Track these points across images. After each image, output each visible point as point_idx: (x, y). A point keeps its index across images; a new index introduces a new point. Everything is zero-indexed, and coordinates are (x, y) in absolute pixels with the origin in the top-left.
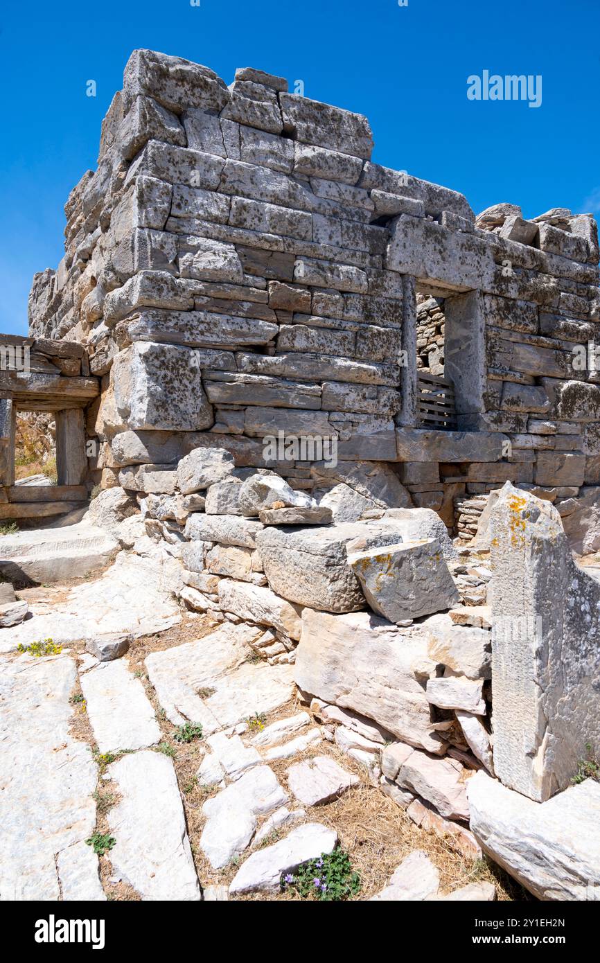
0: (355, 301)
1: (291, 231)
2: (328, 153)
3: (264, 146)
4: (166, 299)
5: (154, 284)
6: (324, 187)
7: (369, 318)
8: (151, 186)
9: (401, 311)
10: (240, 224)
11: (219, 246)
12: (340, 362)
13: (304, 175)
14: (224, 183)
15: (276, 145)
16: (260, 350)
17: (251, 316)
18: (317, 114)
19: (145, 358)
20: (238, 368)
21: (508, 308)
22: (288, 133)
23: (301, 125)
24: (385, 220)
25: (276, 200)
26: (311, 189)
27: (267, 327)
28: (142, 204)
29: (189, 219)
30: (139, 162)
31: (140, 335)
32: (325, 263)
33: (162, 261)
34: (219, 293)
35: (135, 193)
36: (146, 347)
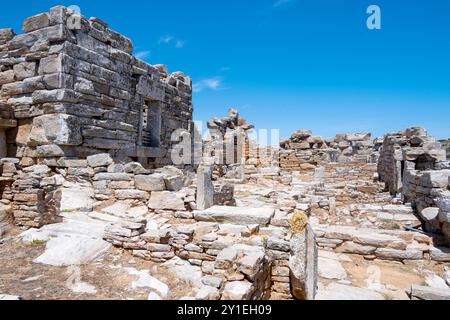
0: (127, 103)
1: (109, 78)
2: (121, 52)
3: (101, 47)
4: (72, 99)
5: (68, 94)
6: (119, 63)
7: (130, 108)
8: (66, 58)
9: (138, 107)
10: (93, 74)
11: (87, 81)
12: (122, 123)
13: (114, 58)
14: (89, 59)
15: (105, 47)
16: (98, 118)
17: (96, 107)
18: (117, 37)
19: (67, 120)
20: (92, 124)
21: (168, 107)
22: (108, 43)
23: (113, 41)
24: (136, 76)
25: (105, 66)
26: (115, 64)
27: (101, 110)
28: (63, 64)
29: (77, 70)
30: (60, 47)
31: (61, 111)
32: (118, 90)
33: (69, 85)
34: (87, 98)
35: (59, 59)
36: (66, 116)
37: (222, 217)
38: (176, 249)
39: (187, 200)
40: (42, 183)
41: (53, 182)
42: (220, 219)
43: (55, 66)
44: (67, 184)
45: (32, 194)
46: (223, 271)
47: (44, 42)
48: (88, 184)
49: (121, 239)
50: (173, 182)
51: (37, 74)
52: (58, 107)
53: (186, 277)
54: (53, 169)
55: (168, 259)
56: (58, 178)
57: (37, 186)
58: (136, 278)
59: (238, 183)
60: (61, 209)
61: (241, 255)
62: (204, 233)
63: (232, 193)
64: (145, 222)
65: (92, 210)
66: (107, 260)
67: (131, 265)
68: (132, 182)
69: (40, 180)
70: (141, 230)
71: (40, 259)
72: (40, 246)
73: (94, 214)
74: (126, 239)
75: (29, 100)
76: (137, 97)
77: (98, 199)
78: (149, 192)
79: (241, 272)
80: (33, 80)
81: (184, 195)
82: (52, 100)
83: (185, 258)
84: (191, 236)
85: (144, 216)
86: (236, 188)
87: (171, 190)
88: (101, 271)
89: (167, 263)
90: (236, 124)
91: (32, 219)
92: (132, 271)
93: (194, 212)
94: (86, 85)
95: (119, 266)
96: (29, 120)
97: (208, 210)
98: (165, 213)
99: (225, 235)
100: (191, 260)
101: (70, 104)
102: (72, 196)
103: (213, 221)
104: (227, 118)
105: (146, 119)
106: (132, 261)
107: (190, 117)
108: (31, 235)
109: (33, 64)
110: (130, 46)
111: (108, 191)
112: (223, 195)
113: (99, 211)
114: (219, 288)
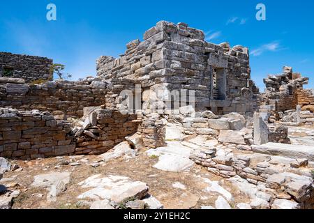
0: (202, 72)
1: (190, 57)
2: (197, 40)
3: (185, 39)
4: (169, 74)
5: (167, 71)
6: (195, 47)
7: (204, 75)
8: (165, 50)
9: (210, 74)
10: (181, 57)
11: (177, 62)
12: (200, 86)
13: (192, 45)
14: (178, 49)
15: (187, 39)
16: (184, 84)
17: (183, 77)
18: (194, 31)
19: (167, 87)
20: (181, 88)
22: (189, 36)
23: (191, 34)
24: (207, 53)
25: (187, 51)
26: (193, 48)
27: (186, 79)
28: (164, 54)
29: (172, 56)
30: (162, 44)
31: (164, 82)
32: (196, 64)
33: (168, 66)
34: (178, 72)
35: (162, 52)
36: (167, 84)
37: (276, 151)
38: (237, 170)
39: (246, 137)
40: (156, 124)
41: (161, 123)
42: (275, 153)
43: (160, 56)
44: (169, 124)
45: (151, 129)
46: (273, 190)
47: (153, 43)
48: (180, 124)
49: (200, 159)
50: (235, 124)
51: (151, 62)
52: (162, 79)
53: (246, 191)
54: (161, 116)
55: (232, 176)
56: (164, 121)
57: (153, 125)
58: (210, 185)
59: (294, 125)
60: (166, 139)
61: (288, 180)
62: (258, 161)
63: (286, 134)
64: (215, 150)
65: (183, 140)
66: (192, 171)
67: (207, 177)
68: (207, 124)
69: (154, 121)
70: (213, 155)
71: (156, 166)
72: (155, 158)
73: (184, 143)
74: (203, 160)
75: (148, 77)
76: (209, 67)
77: (186, 134)
78: (219, 130)
79: (288, 193)
80: (149, 65)
81: (244, 134)
82: (159, 76)
83: (244, 177)
84: (248, 163)
85: (215, 146)
86: (290, 130)
87: (234, 130)
88: (188, 178)
89: (231, 179)
90: (291, 78)
91: (152, 143)
92: (207, 180)
93: (252, 146)
94: (177, 64)
95: (199, 176)
96: (148, 88)
97: (264, 145)
98: (230, 145)
99: (276, 164)
100: (249, 180)
101: (168, 77)
102: (172, 132)
103: (268, 154)
104: (281, 74)
105: (215, 81)
106: (208, 174)
107: (249, 77)
108: (151, 152)
109: (149, 56)
110: (203, 35)
111: (192, 129)
112: (277, 135)
113: (187, 141)
114: (269, 202)
